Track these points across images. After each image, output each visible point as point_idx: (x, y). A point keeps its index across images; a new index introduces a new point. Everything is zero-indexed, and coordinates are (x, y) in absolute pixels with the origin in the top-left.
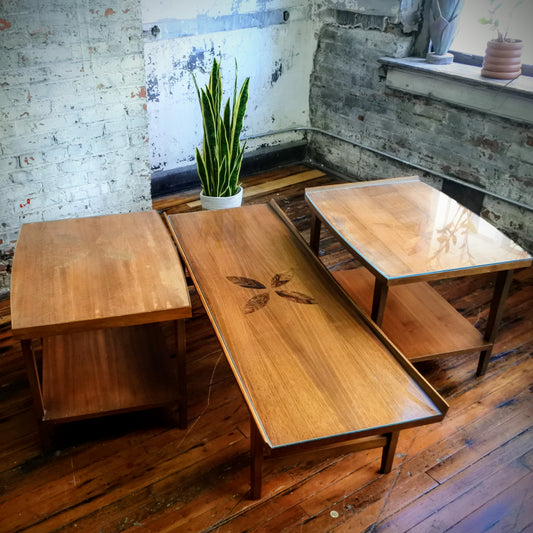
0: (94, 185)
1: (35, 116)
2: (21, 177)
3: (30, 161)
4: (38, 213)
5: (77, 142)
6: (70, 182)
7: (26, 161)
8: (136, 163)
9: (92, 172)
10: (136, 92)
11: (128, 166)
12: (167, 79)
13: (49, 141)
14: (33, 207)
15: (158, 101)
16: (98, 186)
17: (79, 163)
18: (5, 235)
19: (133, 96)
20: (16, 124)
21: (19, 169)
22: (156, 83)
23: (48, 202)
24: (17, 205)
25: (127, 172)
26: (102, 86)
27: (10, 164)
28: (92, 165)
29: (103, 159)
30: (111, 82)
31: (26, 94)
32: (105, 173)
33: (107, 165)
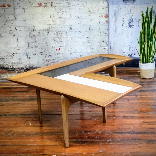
0: (85, 48)
1: (64, 19)
2: (58, 39)
3: (61, 34)
4: (62, 54)
5: (79, 30)
6: (75, 45)
7: (60, 34)
8: (102, 43)
9: (84, 43)
10: (104, 15)
11: (99, 44)
12: (138, 20)
13: (69, 28)
14: (61, 52)
15: (133, 28)
16: (86, 49)
17: (79, 39)
18: (50, 59)
19: (102, 17)
20: (58, 20)
21: (57, 37)
22: (133, 21)
23: (67, 51)
24: (55, 50)
25: (98, 46)
26: (90, 11)
27: (54, 34)
28: (85, 40)
29: (88, 39)
30: (93, 11)
31: (62, 11)
32: (89, 44)
33: (90, 41)
